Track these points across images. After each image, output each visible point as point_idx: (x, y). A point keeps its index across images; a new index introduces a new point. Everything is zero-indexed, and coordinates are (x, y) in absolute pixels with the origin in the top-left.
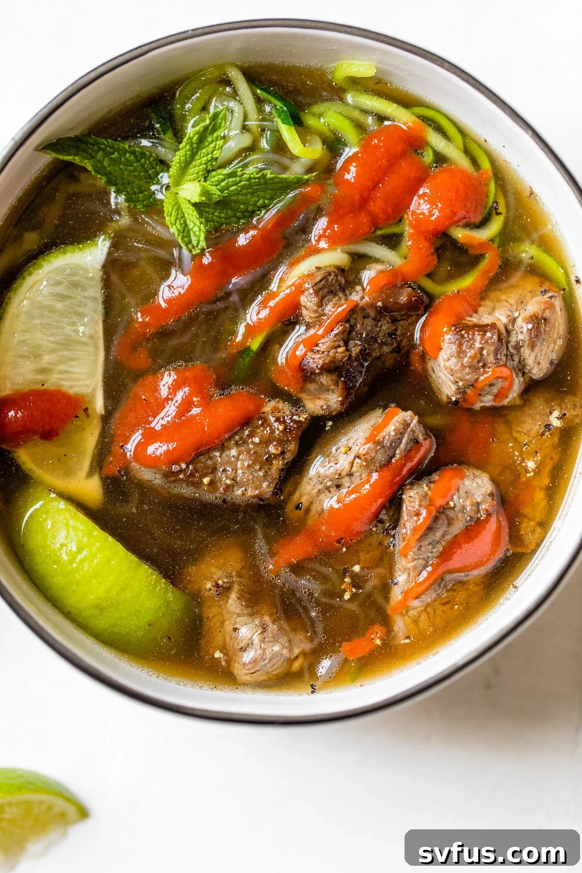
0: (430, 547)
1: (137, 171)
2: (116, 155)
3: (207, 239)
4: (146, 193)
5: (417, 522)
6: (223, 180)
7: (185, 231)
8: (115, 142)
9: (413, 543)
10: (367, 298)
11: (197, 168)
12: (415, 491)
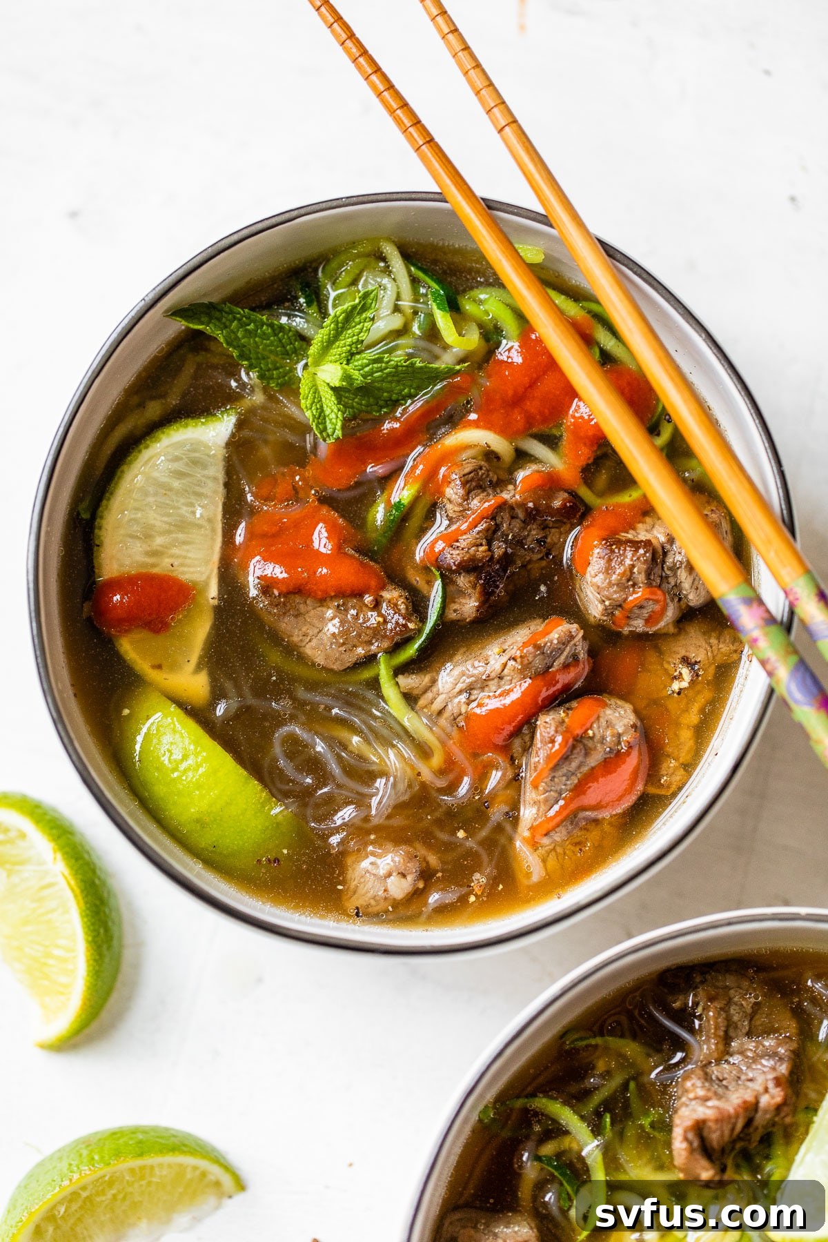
0: (564, 778)
1: (273, 346)
2: (252, 326)
3: (343, 427)
4: (281, 370)
5: (552, 749)
6: (368, 365)
7: (321, 417)
8: (252, 312)
9: (546, 772)
10: (517, 497)
11: (340, 349)
12: (551, 717)
